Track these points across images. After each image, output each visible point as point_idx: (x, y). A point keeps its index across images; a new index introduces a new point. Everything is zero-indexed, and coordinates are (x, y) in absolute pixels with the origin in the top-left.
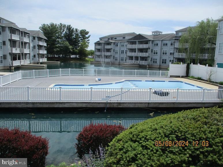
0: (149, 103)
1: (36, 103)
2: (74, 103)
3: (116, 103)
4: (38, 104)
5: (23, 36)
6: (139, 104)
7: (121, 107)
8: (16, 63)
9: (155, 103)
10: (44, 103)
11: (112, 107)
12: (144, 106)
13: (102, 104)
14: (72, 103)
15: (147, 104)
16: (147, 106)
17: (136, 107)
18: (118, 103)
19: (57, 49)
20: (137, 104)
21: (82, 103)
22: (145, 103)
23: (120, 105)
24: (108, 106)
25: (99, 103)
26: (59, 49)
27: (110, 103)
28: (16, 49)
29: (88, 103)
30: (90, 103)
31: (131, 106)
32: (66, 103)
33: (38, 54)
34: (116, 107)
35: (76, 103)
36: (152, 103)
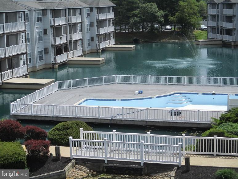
0: (146, 121)
1: (59, 117)
2: (86, 118)
3: (119, 120)
4: (60, 118)
5: (71, 16)
6: (138, 122)
7: (123, 123)
8: (61, 58)
9: (152, 121)
10: (65, 117)
11: (116, 123)
12: (143, 124)
13: (107, 120)
14: (85, 118)
15: (145, 122)
16: (145, 124)
17: (136, 124)
18: (120, 120)
19: (136, 19)
20: (136, 122)
21: (92, 119)
22: (143, 121)
23: (122, 122)
24: (112, 122)
25: (105, 119)
26: (138, 19)
27: (114, 120)
28: (61, 38)
29: (96, 119)
30: (98, 119)
31: (132, 123)
32: (80, 118)
33: (98, 36)
34: (119, 123)
35: (88, 118)
36: (149, 121)
